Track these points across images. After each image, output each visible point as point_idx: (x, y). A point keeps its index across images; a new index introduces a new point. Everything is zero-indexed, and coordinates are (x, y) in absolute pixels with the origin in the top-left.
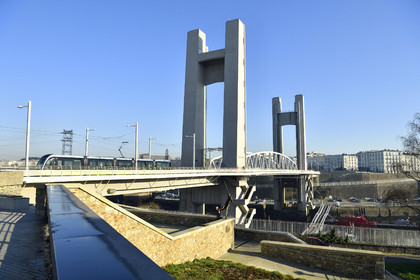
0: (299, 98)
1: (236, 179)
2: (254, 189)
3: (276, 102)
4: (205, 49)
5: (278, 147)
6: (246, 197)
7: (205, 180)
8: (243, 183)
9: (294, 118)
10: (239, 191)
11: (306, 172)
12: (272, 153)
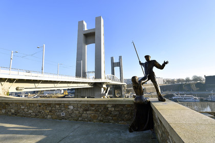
0: (120, 57)
1: (101, 84)
2: (109, 89)
3: (112, 59)
4: (86, 29)
5: (113, 73)
6: (106, 92)
7: (87, 85)
8: (104, 86)
9: (119, 64)
10: (102, 89)
11: (123, 83)
12: (111, 75)
